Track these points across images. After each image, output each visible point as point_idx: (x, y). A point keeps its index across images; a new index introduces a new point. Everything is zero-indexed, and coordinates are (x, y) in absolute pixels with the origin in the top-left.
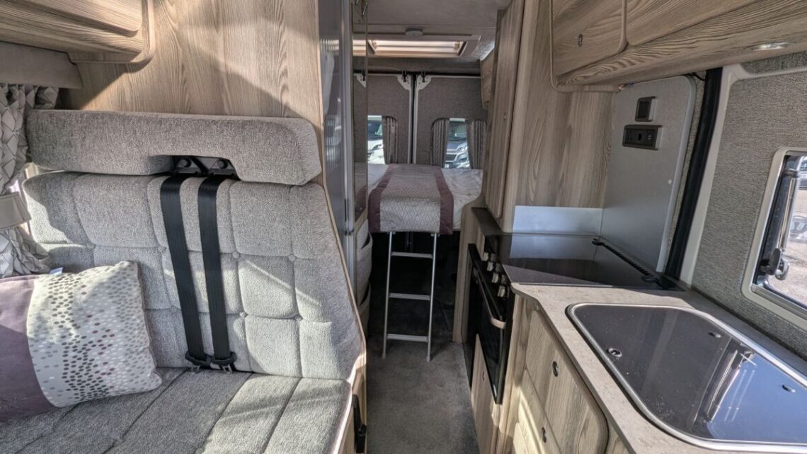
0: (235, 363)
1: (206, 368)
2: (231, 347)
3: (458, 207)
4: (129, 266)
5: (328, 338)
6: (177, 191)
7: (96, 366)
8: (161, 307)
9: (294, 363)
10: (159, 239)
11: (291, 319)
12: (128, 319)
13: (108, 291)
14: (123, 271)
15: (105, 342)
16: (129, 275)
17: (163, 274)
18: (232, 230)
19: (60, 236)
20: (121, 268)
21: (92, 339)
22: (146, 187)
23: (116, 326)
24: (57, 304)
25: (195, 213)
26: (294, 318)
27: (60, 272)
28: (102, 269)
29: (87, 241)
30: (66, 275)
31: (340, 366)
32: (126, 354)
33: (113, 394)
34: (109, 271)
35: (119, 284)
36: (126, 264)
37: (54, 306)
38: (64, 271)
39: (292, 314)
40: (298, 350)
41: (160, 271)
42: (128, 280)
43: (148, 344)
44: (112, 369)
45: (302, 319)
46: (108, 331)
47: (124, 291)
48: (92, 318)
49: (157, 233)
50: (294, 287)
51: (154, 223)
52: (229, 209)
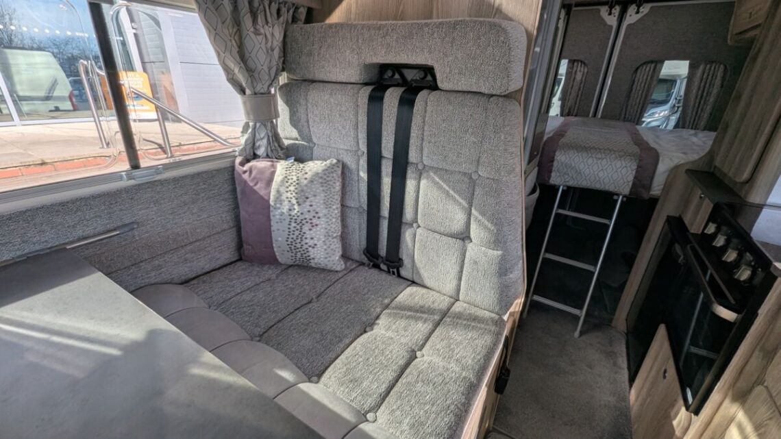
0: (400, 269)
1: (376, 266)
2: (400, 254)
3: (663, 167)
4: (337, 163)
5: (495, 267)
6: (381, 99)
7: (306, 238)
8: (353, 205)
9: (455, 283)
10: (361, 142)
11: (460, 239)
12: (330, 207)
13: (320, 180)
14: (332, 166)
15: (314, 221)
16: (335, 171)
17: (358, 174)
18: (423, 139)
19: (295, 133)
20: (331, 164)
21: (307, 216)
22: (358, 93)
23: (323, 211)
24: (289, 183)
25: (393, 121)
26: (463, 239)
27: (293, 161)
28: (318, 162)
29: (310, 140)
30: (296, 163)
31: (500, 301)
32: (325, 236)
33: (313, 265)
34: (323, 164)
35: (328, 177)
36: (335, 161)
37: (287, 184)
38: (295, 160)
39: (462, 234)
40: (461, 271)
41: (356, 173)
42: (335, 175)
43: (340, 233)
44: (316, 245)
45: (471, 241)
46: (317, 213)
47: (331, 183)
48: (308, 200)
49: (360, 137)
50: (471, 206)
51: (359, 127)
52: (424, 117)
